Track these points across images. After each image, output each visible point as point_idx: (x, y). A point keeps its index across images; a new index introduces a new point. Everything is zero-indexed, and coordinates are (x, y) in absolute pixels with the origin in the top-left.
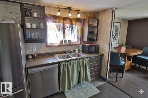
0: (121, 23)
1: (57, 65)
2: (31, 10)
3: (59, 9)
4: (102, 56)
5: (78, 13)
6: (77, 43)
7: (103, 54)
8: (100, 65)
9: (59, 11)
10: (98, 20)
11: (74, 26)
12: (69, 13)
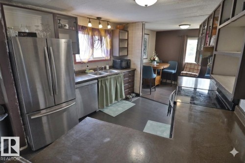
0: (149, 35)
1: (96, 81)
2: (59, 20)
3: (90, 19)
4: (134, 70)
5: (108, 25)
6: (107, 58)
7: (136, 69)
8: (133, 81)
9: (90, 22)
10: (128, 32)
11: (103, 38)
12: (100, 23)
